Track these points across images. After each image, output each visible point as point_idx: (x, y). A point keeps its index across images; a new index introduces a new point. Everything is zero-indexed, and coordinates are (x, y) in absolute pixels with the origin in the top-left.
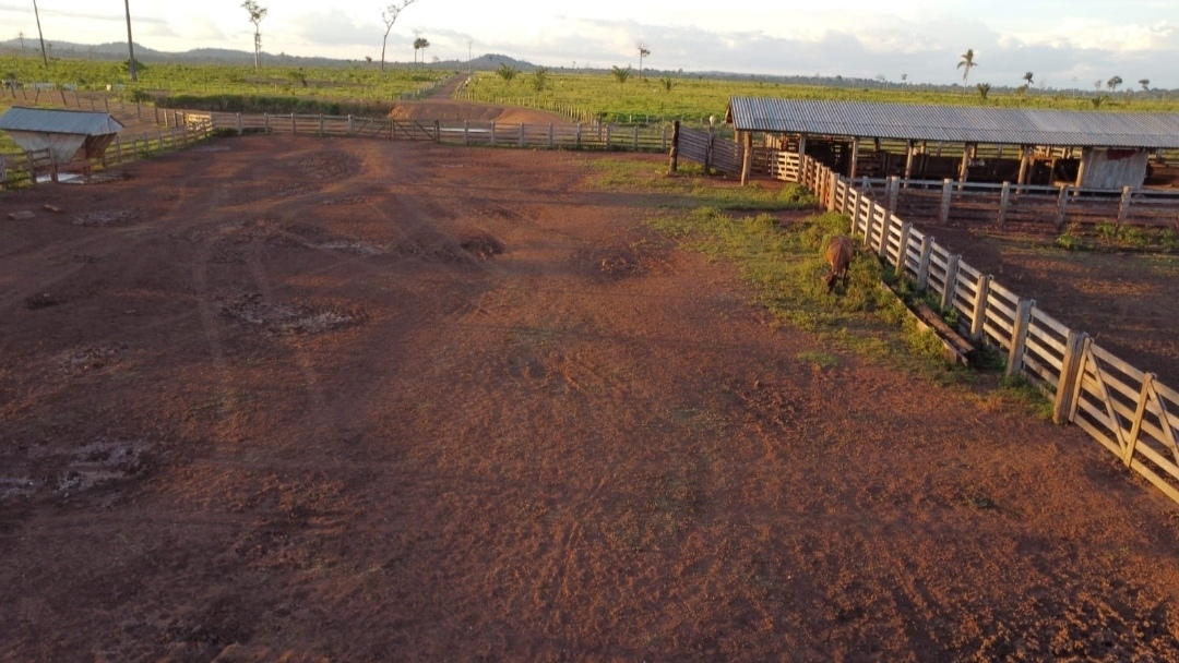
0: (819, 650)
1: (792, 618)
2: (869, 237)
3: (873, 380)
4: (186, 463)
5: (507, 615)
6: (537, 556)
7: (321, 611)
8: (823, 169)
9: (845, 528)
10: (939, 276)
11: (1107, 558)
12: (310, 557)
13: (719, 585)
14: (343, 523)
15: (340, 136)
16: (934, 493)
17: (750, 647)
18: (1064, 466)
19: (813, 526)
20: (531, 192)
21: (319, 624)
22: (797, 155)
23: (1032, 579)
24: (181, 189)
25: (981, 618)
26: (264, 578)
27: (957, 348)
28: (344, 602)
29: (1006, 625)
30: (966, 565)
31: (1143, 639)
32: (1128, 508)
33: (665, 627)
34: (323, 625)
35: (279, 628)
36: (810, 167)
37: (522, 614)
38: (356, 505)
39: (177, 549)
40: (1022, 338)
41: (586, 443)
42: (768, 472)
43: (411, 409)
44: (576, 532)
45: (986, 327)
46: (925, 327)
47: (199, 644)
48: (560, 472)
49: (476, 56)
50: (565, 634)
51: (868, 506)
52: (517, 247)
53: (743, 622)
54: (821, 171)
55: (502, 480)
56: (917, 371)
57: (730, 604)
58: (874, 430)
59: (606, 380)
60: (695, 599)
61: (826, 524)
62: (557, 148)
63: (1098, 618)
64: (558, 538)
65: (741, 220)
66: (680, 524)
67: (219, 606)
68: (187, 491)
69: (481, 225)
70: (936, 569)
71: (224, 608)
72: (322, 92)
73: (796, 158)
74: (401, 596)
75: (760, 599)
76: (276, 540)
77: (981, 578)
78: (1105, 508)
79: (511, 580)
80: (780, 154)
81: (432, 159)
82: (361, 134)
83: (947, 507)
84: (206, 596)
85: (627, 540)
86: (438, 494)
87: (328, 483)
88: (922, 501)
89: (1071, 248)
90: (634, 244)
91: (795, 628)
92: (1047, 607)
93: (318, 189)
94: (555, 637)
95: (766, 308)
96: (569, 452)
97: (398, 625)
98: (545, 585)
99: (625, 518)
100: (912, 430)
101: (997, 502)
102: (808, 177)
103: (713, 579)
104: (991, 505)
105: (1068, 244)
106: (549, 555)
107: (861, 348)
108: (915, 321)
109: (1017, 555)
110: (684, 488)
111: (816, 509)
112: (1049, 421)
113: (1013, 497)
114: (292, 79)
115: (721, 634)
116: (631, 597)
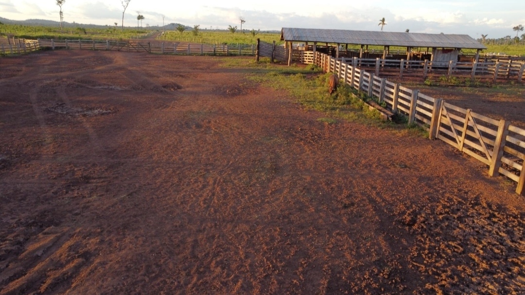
0: (336, 217)
1: (324, 207)
2: (346, 80)
3: (352, 127)
4: (26, 162)
5: (188, 210)
6: (201, 189)
7: (96, 213)
8: (324, 55)
9: (344, 176)
10: (377, 90)
11: (456, 182)
12: (90, 194)
13: (288, 197)
14: (107, 181)
15: (103, 50)
16: (382, 163)
17: (304, 218)
18: (435, 152)
19: (330, 176)
20: (194, 69)
21: (95, 217)
22: (312, 52)
23: (425, 190)
24: (23, 68)
25: (405, 204)
26: (67, 202)
27: (387, 114)
28: (108, 208)
29: (417, 206)
30: (397, 186)
31: (472, 207)
32: (462, 165)
33: (264, 212)
34: (97, 218)
35: (75, 220)
36: (318, 57)
37: (195, 210)
38: (113, 174)
39: (20, 193)
40: (414, 107)
41: (222, 149)
42: (307, 158)
43: (140, 140)
44: (220, 180)
45: (399, 107)
46: (372, 108)
47: (32, 228)
48: (211, 159)
49: (167, 24)
50: (216, 216)
51: (354, 169)
52: (188, 87)
53: (300, 209)
54: (323, 56)
55: (183, 163)
56: (371, 124)
57: (294, 203)
58: (354, 143)
59: (231, 129)
60: (277, 202)
61: (336, 175)
62: (205, 55)
63: (454, 202)
64: (211, 182)
65: (289, 76)
66: (269, 176)
67: (43, 214)
68: (27, 172)
69: (171, 80)
70: (385, 188)
71: (46, 214)
72: (94, 36)
73: (312, 54)
74: (136, 205)
75: (307, 201)
76: (73, 188)
77: (404, 191)
78: (453, 166)
79: (190, 198)
80: (305, 52)
81: (148, 59)
82: (112, 49)
83: (388, 168)
84: (36, 209)
85: (244, 183)
86: (153, 169)
87: (99, 167)
88: (376, 166)
89: (430, 85)
90: (241, 85)
91: (325, 211)
92: (432, 199)
93: (93, 68)
94: (212, 217)
95: (302, 104)
96: (215, 152)
97: (135, 216)
98: (205, 199)
99: (243, 175)
100: (370, 143)
101: (408, 165)
102: (318, 61)
103: (285, 195)
104: (406, 167)
105: (429, 84)
106: (207, 189)
107: (346, 117)
108: (368, 107)
109: (419, 183)
110: (269, 164)
111: (331, 170)
112: (427, 138)
113: (415, 164)
114: (79, 31)
115: (291, 214)
116: (247, 202)
